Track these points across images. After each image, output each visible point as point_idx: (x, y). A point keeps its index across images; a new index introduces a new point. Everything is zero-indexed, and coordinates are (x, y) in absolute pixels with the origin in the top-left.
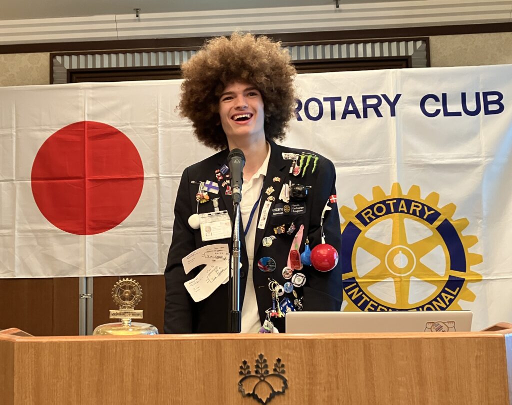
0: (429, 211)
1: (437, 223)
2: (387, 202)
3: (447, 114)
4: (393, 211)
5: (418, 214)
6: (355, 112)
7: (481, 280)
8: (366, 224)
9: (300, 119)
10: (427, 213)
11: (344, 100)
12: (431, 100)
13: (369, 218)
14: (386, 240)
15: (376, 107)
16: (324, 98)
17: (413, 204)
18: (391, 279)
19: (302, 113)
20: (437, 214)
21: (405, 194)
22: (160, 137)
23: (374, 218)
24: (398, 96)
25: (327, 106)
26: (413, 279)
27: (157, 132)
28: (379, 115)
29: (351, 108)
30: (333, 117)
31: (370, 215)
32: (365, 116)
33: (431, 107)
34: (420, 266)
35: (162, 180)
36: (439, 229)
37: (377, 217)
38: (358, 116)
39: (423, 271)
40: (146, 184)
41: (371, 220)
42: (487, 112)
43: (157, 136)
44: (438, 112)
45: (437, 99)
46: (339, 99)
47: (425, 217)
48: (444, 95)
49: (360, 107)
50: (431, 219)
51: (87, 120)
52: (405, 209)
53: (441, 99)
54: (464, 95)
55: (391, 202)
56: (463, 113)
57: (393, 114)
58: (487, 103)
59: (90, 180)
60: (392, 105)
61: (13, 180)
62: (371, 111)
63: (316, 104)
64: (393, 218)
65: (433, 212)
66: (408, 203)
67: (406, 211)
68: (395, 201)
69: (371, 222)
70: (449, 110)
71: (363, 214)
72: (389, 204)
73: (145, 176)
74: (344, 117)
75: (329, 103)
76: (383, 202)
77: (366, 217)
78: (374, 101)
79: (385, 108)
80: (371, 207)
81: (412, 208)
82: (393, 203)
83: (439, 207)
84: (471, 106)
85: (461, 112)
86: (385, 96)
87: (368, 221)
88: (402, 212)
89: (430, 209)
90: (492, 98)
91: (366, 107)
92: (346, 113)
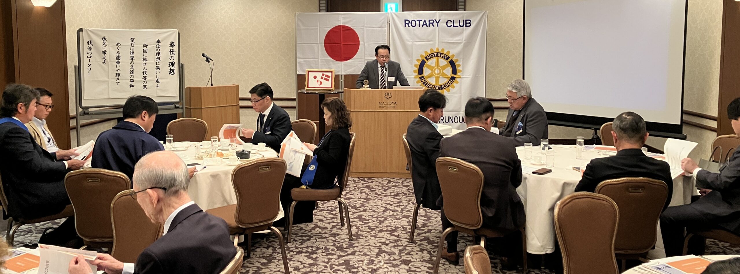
1: (449, 60)
3: (454, 26)
5: (443, 58)
7: (460, 78)
8: (427, 60)
9: (409, 26)
10: (446, 57)
11: (423, 21)
12: (449, 22)
14: (433, 65)
15: (432, 24)
18: (434, 77)
19: (410, 24)
20: (449, 58)
21: (440, 51)
22: (365, 31)
24: (439, 20)
25: (417, 22)
26: (441, 77)
27: (364, 29)
28: (433, 26)
29: (425, 24)
30: (419, 26)
31: (429, 57)
32: (429, 26)
33: (449, 24)
34: (443, 73)
35: (365, 45)
36: (449, 62)
37: (431, 58)
38: (427, 26)
39: (444, 75)
40: (360, 45)
41: (429, 59)
42: (466, 26)
43: (364, 31)
44: (451, 25)
45: (451, 22)
46: (421, 20)
48: (454, 21)
49: (428, 23)
50: (447, 59)
51: (342, 24)
52: (440, 56)
53: (452, 21)
54: (459, 20)
55: (435, 54)
56: (459, 26)
57: (438, 26)
58: (466, 23)
59: (343, 44)
60: (438, 23)
61: (318, 43)
62: (431, 25)
63: (414, 22)
64: (436, 59)
66: (441, 54)
70: (455, 25)
73: (360, 43)
74: (423, 26)
75: (418, 21)
76: (433, 53)
77: (428, 58)
78: (432, 22)
79: (435, 24)
80: (430, 55)
81: (442, 55)
83: (450, 55)
84: (462, 24)
86: (435, 20)
89: (447, 56)
90: (468, 22)
91: (429, 23)
92: (423, 25)
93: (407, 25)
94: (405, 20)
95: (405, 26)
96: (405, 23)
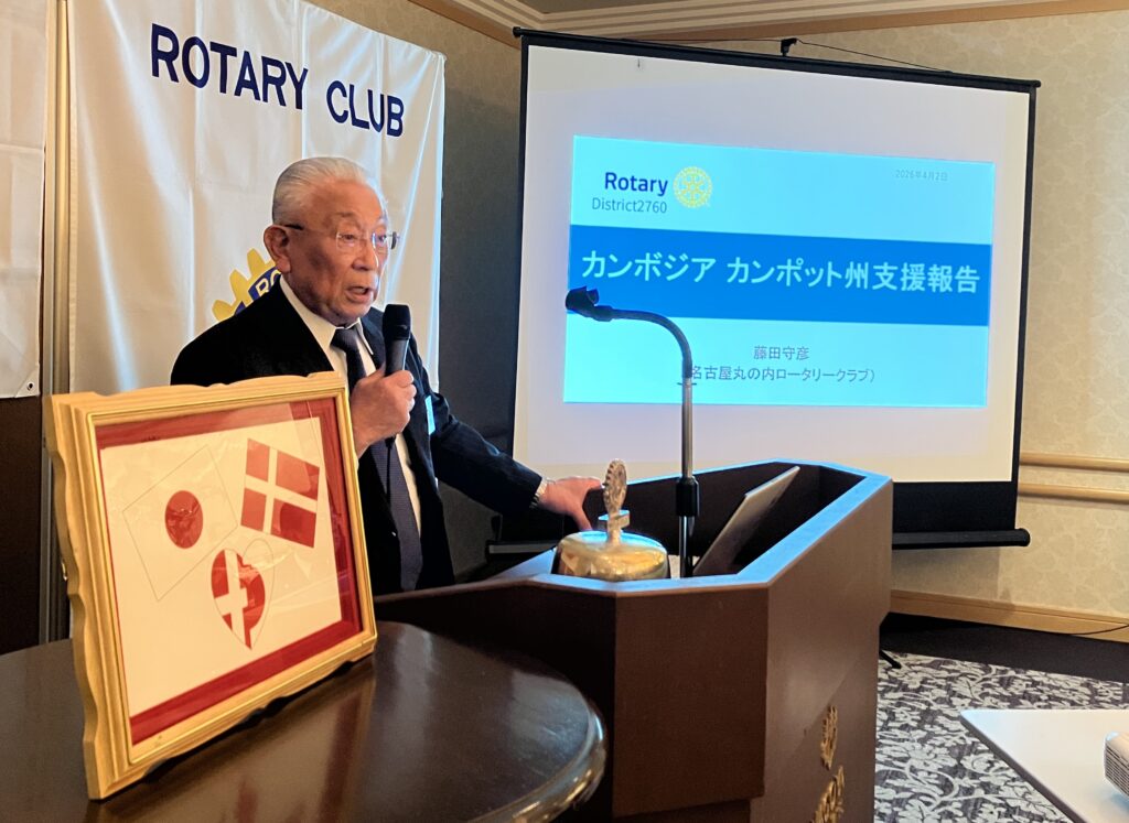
6: (252, 85)
9: (174, 77)
11: (240, 55)
12: (337, 91)
16: (212, 43)
19: (178, 63)
24: (305, 71)
25: (215, 57)
28: (282, 103)
29: (247, 77)
30: (223, 89)
32: (265, 100)
33: (338, 104)
38: (257, 97)
42: (391, 132)
44: (346, 113)
46: (233, 52)
48: (352, 87)
54: (370, 93)
57: (299, 106)
58: (391, 115)
60: (298, 86)
62: (272, 88)
63: (200, 53)
70: (357, 116)
71: (258, 287)
74: (238, 93)
75: (219, 54)
79: (288, 88)
80: (267, 275)
84: (377, 113)
85: (368, 122)
86: (289, 65)
90: (396, 109)
91: (268, 79)
92: (242, 84)
93: (162, 64)
94: (158, 31)
95: (156, 72)
96: (157, 54)
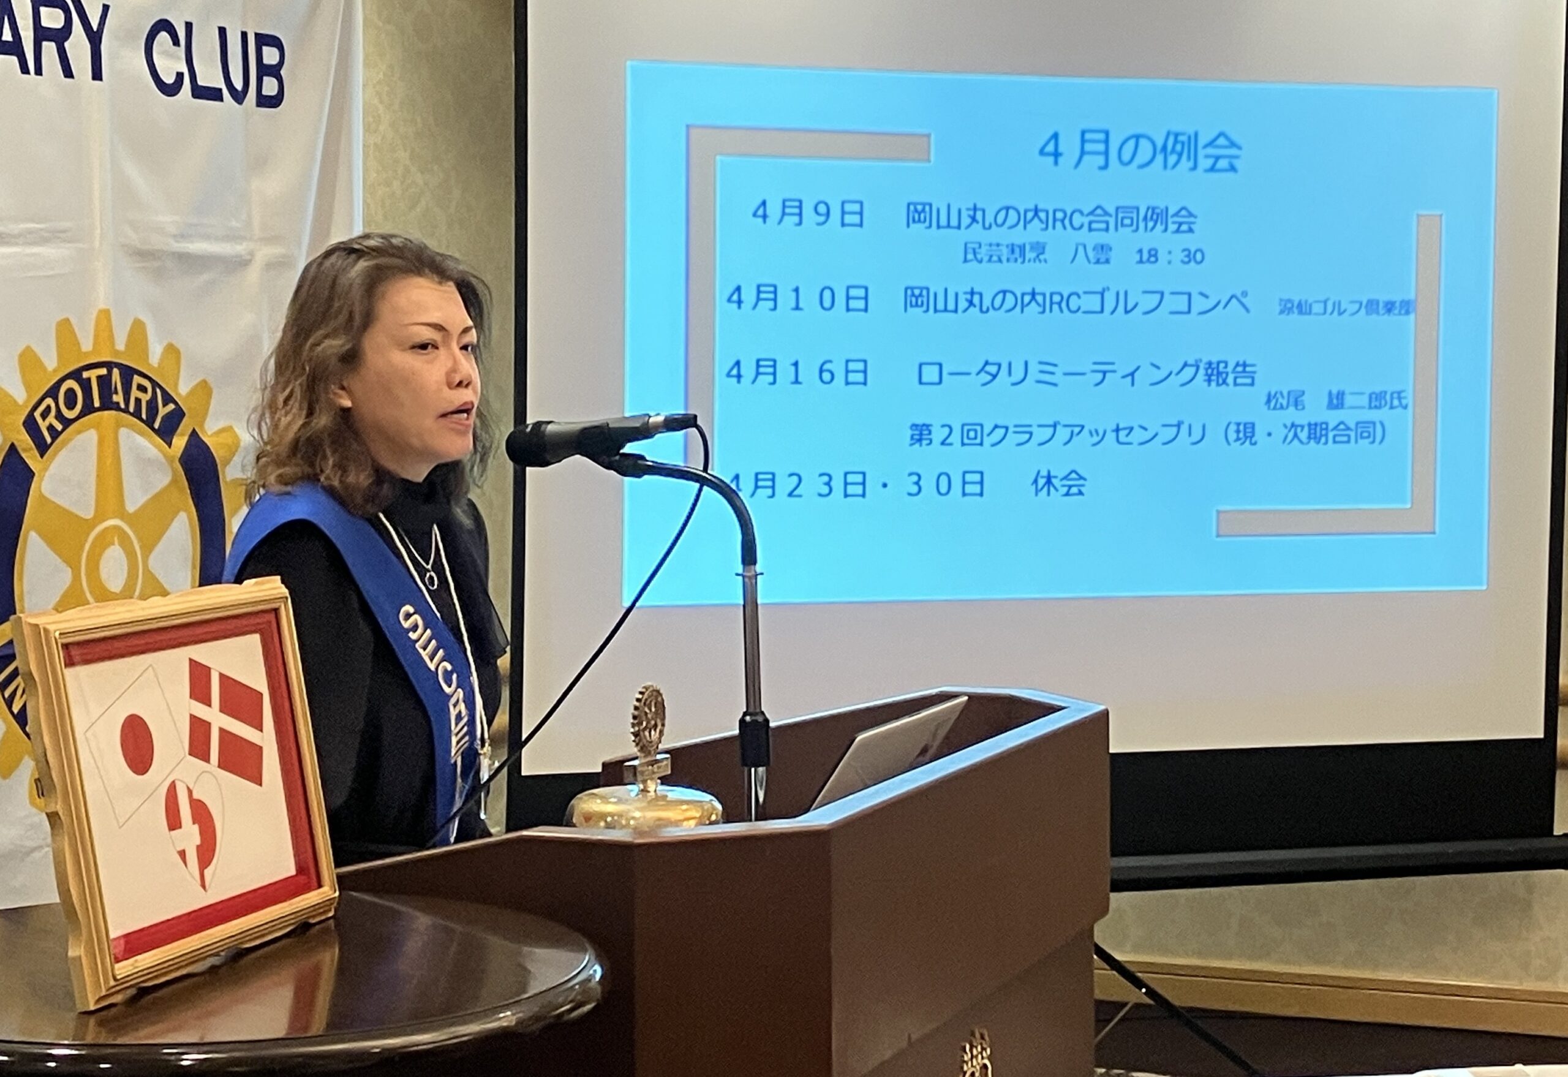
0: (165, 405)
1: (180, 441)
2: (85, 375)
3: (196, 90)
4: (97, 404)
5: (144, 416)
6: (17, 48)
8: (43, 448)
10: (163, 411)
12: (164, 38)
13: (51, 428)
15: (60, 41)
17: (137, 380)
21: (119, 348)
23: (59, 427)
28: (67, 72)
31: (51, 419)
32: (39, 72)
33: (166, 62)
36: (184, 460)
37: (67, 423)
38: (24, 69)
41: (55, 434)
42: (264, 102)
45: (176, 43)
47: (156, 426)
48: (189, 26)
49: (27, 36)
50: (166, 432)
52: (118, 398)
53: (182, 38)
54: (223, 31)
55: (92, 375)
56: (226, 93)
57: (97, 74)
58: (263, 70)
60: (95, 37)
62: (49, 48)
64: (97, 426)
65: (171, 406)
66: (128, 373)
67: (123, 406)
68: (103, 371)
69: (54, 439)
71: (37, 414)
72: (89, 379)
76: (76, 375)
77: (43, 425)
78: (58, 24)
79: (78, 44)
80: (53, 392)
81: (135, 393)
82: (99, 378)
83: (182, 390)
84: (236, 69)
85: (220, 90)
87: (49, 440)
88: (116, 407)
89: (168, 399)
90: (270, 56)
91: (41, 34)
